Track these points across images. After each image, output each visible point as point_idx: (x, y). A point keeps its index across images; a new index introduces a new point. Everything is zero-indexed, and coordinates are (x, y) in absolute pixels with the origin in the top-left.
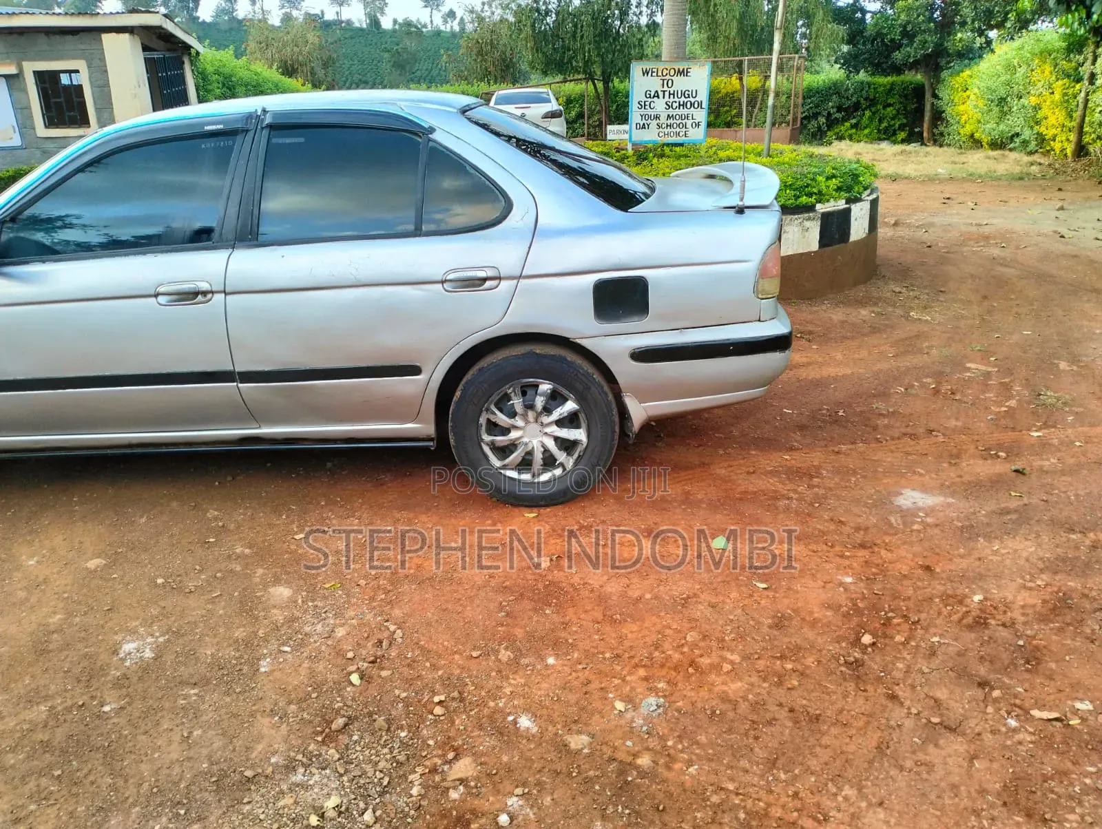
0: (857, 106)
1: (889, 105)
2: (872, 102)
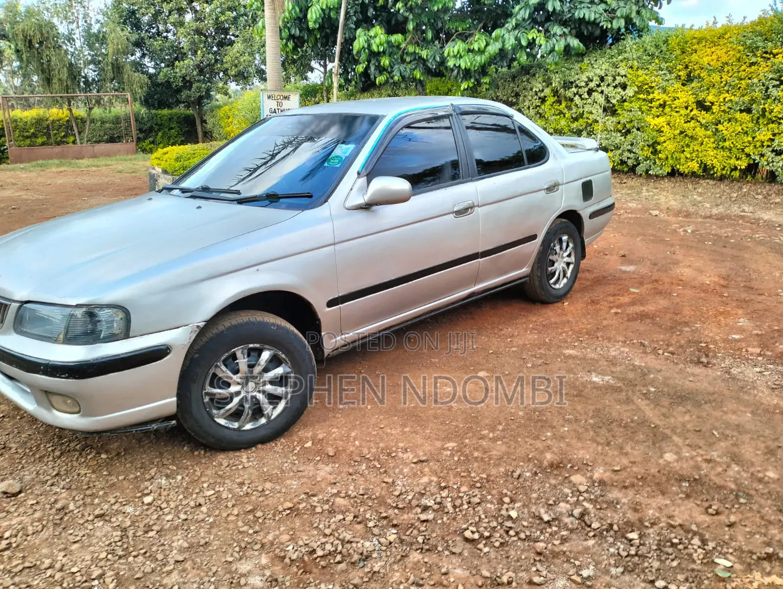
0: (151, 129)
1: (172, 128)
2: (161, 126)
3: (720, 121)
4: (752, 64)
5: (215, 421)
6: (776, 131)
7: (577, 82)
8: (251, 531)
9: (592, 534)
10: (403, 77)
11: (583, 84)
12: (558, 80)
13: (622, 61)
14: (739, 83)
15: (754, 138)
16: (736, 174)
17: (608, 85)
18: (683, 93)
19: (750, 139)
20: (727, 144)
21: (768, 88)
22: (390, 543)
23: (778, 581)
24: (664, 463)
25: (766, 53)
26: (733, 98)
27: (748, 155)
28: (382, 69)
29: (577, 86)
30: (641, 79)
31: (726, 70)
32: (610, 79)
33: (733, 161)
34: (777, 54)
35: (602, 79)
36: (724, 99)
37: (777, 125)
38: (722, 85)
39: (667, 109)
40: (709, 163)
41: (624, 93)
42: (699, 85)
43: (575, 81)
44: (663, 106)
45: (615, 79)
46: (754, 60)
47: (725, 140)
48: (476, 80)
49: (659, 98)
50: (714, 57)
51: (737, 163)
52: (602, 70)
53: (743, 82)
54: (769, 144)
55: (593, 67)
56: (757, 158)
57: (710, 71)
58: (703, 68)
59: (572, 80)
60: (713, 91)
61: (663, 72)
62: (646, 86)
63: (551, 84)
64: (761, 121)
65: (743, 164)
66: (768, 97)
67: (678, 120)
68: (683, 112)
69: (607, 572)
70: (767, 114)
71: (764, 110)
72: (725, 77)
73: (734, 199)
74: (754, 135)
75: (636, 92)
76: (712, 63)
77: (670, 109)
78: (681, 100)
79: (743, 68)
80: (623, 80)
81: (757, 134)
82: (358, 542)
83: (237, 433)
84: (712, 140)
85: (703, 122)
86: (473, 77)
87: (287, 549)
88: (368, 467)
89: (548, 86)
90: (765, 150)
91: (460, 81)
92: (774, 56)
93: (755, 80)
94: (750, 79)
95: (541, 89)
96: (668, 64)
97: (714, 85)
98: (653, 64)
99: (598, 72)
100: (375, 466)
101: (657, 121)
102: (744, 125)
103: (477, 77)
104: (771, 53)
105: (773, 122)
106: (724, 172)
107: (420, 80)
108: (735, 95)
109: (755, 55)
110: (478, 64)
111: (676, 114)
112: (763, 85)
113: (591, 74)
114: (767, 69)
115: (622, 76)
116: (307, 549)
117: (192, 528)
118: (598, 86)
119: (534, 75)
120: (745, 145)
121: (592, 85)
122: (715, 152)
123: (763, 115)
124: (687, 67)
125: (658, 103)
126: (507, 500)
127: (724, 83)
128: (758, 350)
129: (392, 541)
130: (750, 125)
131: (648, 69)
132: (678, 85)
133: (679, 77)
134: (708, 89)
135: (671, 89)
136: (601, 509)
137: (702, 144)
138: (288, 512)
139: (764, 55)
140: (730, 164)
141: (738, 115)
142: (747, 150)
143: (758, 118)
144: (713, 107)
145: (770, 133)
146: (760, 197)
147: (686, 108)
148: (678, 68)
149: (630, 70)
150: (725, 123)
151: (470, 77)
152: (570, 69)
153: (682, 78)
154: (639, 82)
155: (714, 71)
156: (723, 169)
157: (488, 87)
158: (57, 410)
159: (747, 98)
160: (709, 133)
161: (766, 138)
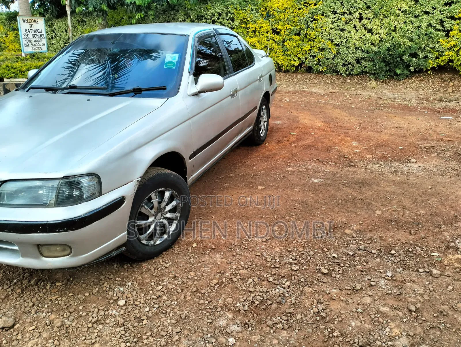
3: (285, 40)
4: (299, 9)
5: (141, 243)
6: (312, 45)
7: (206, 16)
8: (207, 302)
9: (375, 256)
10: (95, 8)
11: (209, 17)
12: (194, 14)
13: (230, 4)
14: (293, 19)
15: (302, 49)
16: (294, 69)
17: (223, 19)
18: (265, 24)
19: (300, 50)
20: (289, 53)
21: (308, 22)
22: (289, 286)
23: (460, 256)
24: (378, 216)
25: (306, 3)
26: (291, 27)
27: (299, 58)
28: (79, 2)
29: (205, 18)
30: (242, 15)
31: (286, 11)
32: (224, 15)
33: (292, 62)
34: (311, 4)
35: (220, 15)
36: (287, 28)
37: (312, 42)
38: (285, 20)
39: (257, 33)
40: (280, 63)
41: (233, 24)
42: (273, 20)
43: (204, 16)
44: (254, 31)
45: (227, 15)
46: (300, 7)
47: (288, 51)
48: (145, 12)
49: (252, 27)
50: (280, 4)
51: (294, 62)
52: (219, 9)
53: (295, 18)
54: (309, 52)
55: (214, 8)
56: (304, 60)
57: (279, 12)
58: (275, 10)
59: (203, 15)
60: (281, 23)
61: (253, 12)
62: (245, 20)
63: (190, 16)
64: (305, 40)
65: (297, 63)
66: (308, 27)
67: (263, 40)
68: (266, 35)
69: (396, 272)
70: (308, 36)
71: (307, 34)
72: (287, 16)
73: (295, 82)
74: (302, 48)
75: (239, 23)
76: (279, 8)
77: (258, 34)
78: (264, 28)
79: (295, 10)
80: (232, 15)
81: (303, 47)
82: (271, 291)
83: (153, 247)
84: (281, 51)
85: (276, 40)
86: (143, 10)
87: (237, 305)
88: (241, 250)
89: (187, 18)
90: (307, 56)
91: (134, 13)
92: (310, 5)
93: (302, 18)
94: (298, 17)
95: (184, 19)
96: (256, 7)
97: (281, 20)
98: (248, 7)
99: (217, 10)
100: (245, 248)
101: (252, 40)
102: (297, 42)
103: (146, 11)
104: (308, 3)
105: (310, 40)
106: (288, 68)
107: (106, 11)
108: (292, 26)
109: (300, 4)
110: (146, 3)
111: (262, 36)
112: (306, 21)
113: (213, 12)
114: (307, 12)
115: (231, 14)
116: (248, 303)
117: (168, 311)
118: (218, 19)
119: (178, 11)
120: (298, 53)
121: (215, 18)
122: (283, 57)
123: (306, 37)
124: (266, 9)
125: (252, 30)
126: (325, 249)
127: (286, 19)
128: (371, 156)
129: (289, 285)
130: (300, 42)
131: (245, 9)
132: (262, 20)
133: (262, 15)
134: (278, 22)
135: (258, 21)
136: (369, 243)
137: (276, 53)
138: (218, 285)
139: (305, 4)
140: (290, 63)
141: (294, 37)
142: (299, 56)
143: (303, 38)
144: (281, 32)
145: (309, 46)
146: (307, 80)
147: (267, 33)
148: (261, 10)
149: (235, 10)
150: (288, 41)
151: (141, 11)
152: (200, 8)
153: (264, 16)
154: (241, 17)
155: (281, 12)
156: (287, 67)
157: (153, 17)
158: (45, 257)
159: (298, 27)
160: (280, 46)
161: (308, 49)
